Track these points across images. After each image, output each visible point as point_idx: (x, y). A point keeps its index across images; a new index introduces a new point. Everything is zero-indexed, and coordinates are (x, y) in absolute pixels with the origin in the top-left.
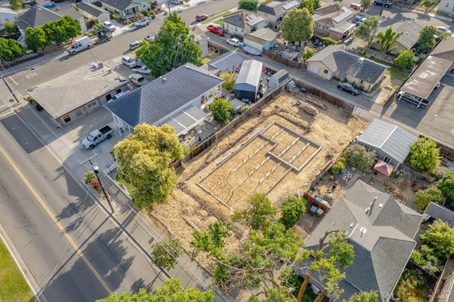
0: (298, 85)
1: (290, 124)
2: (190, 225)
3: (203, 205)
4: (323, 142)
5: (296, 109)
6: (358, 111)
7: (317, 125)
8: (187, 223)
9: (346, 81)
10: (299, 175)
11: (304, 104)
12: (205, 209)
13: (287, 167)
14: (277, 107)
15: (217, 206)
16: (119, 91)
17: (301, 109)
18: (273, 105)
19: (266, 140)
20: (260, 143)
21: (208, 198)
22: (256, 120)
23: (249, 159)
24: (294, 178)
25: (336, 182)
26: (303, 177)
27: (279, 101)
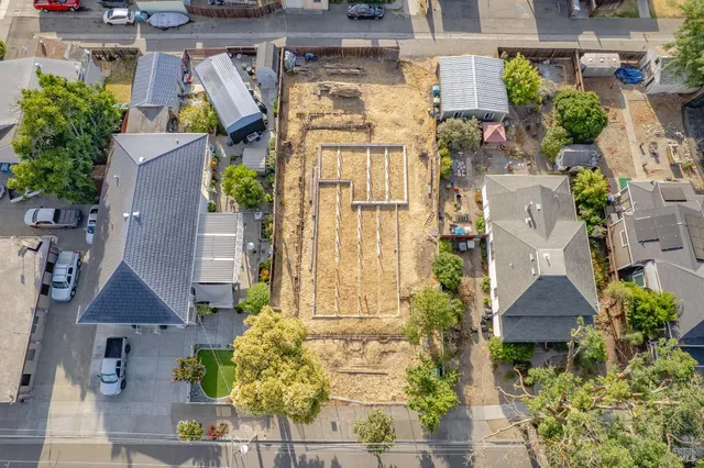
0: (298, 53)
1: (341, 134)
2: (355, 374)
3: (346, 337)
4: (399, 136)
5: (327, 102)
6: (406, 48)
7: (374, 111)
8: (350, 373)
10: (411, 208)
11: (333, 85)
12: (352, 340)
13: (390, 207)
14: (300, 115)
15: (362, 326)
16: (50, 268)
17: (333, 96)
18: (292, 114)
19: (334, 184)
20: (329, 195)
21: (343, 325)
22: (294, 161)
23: (340, 230)
24: (410, 217)
25: (456, 187)
26: (417, 207)
27: (293, 101)
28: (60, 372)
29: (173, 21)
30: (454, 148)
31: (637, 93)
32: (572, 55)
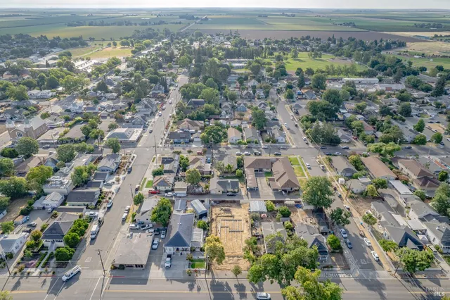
0: (215, 202)
1: (225, 217)
4: (241, 218)
5: (222, 211)
6: (241, 201)
7: (234, 213)
8: (230, 264)
9: (228, 192)
11: (224, 208)
13: (239, 232)
14: (216, 214)
16: (153, 242)
17: (224, 210)
18: (213, 214)
19: (224, 227)
20: (224, 229)
22: (214, 222)
23: (226, 236)
24: (244, 233)
25: (255, 227)
26: (245, 231)
27: (213, 211)
28: (153, 264)
29: (183, 195)
30: (255, 219)
31: (301, 210)
32: (282, 202)
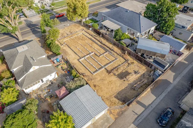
25: (66, 73)
